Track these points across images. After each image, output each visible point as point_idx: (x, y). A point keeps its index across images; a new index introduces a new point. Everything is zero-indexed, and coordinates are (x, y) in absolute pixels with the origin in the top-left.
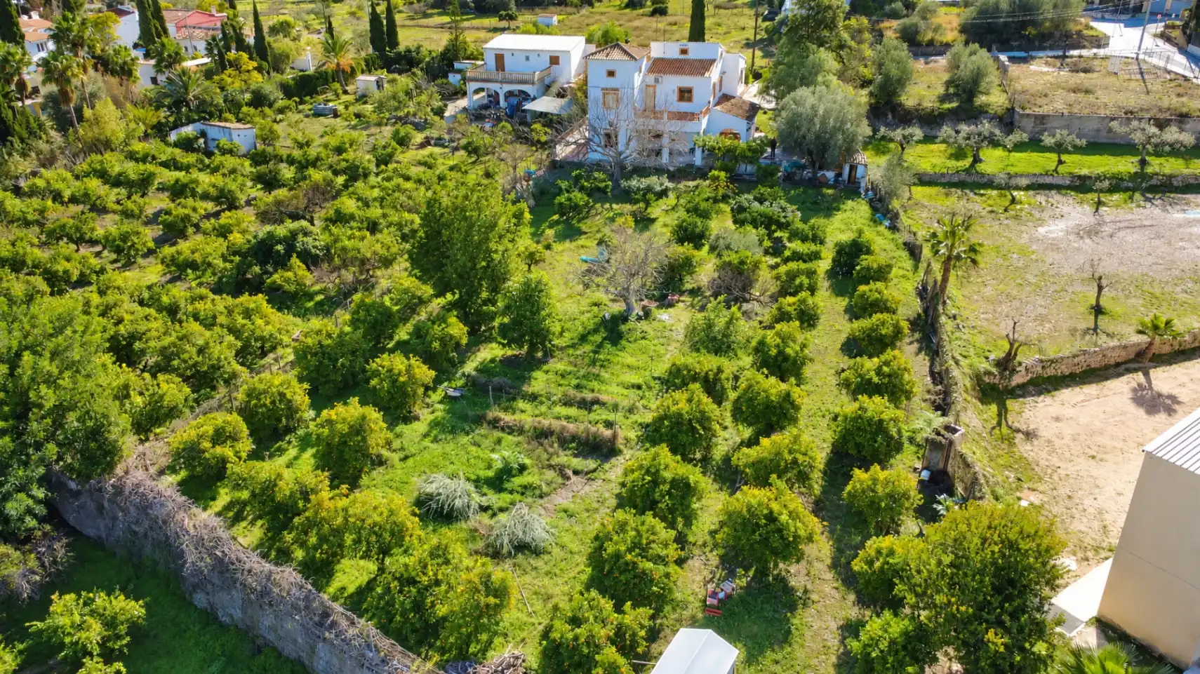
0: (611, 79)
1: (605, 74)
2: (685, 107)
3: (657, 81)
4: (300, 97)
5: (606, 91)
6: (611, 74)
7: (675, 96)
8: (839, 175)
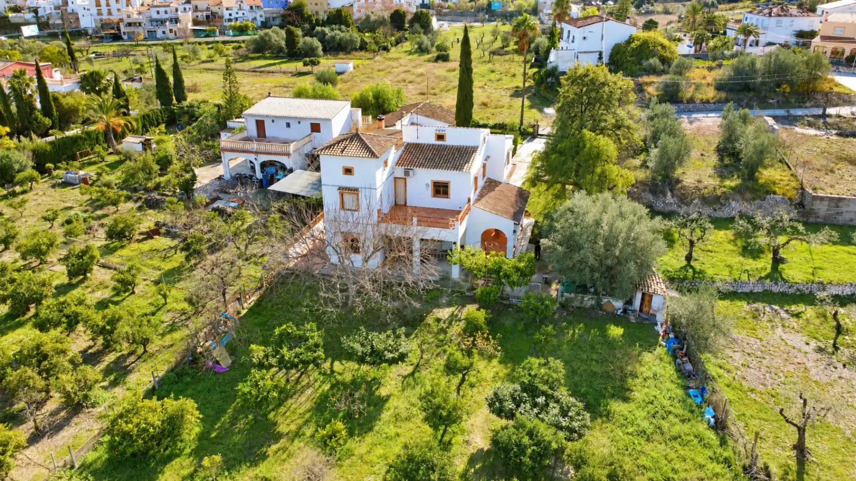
0: (348, 177)
1: (341, 171)
2: (440, 203)
3: (407, 173)
4: (54, 164)
5: (343, 190)
6: (348, 171)
7: (430, 191)
8: (630, 302)
